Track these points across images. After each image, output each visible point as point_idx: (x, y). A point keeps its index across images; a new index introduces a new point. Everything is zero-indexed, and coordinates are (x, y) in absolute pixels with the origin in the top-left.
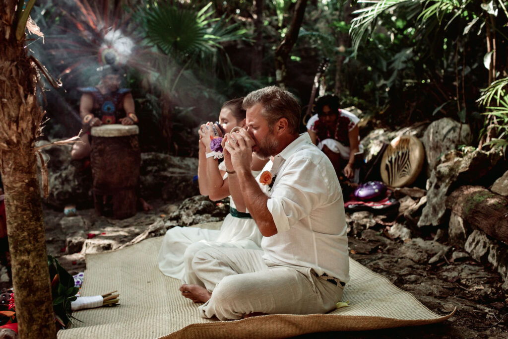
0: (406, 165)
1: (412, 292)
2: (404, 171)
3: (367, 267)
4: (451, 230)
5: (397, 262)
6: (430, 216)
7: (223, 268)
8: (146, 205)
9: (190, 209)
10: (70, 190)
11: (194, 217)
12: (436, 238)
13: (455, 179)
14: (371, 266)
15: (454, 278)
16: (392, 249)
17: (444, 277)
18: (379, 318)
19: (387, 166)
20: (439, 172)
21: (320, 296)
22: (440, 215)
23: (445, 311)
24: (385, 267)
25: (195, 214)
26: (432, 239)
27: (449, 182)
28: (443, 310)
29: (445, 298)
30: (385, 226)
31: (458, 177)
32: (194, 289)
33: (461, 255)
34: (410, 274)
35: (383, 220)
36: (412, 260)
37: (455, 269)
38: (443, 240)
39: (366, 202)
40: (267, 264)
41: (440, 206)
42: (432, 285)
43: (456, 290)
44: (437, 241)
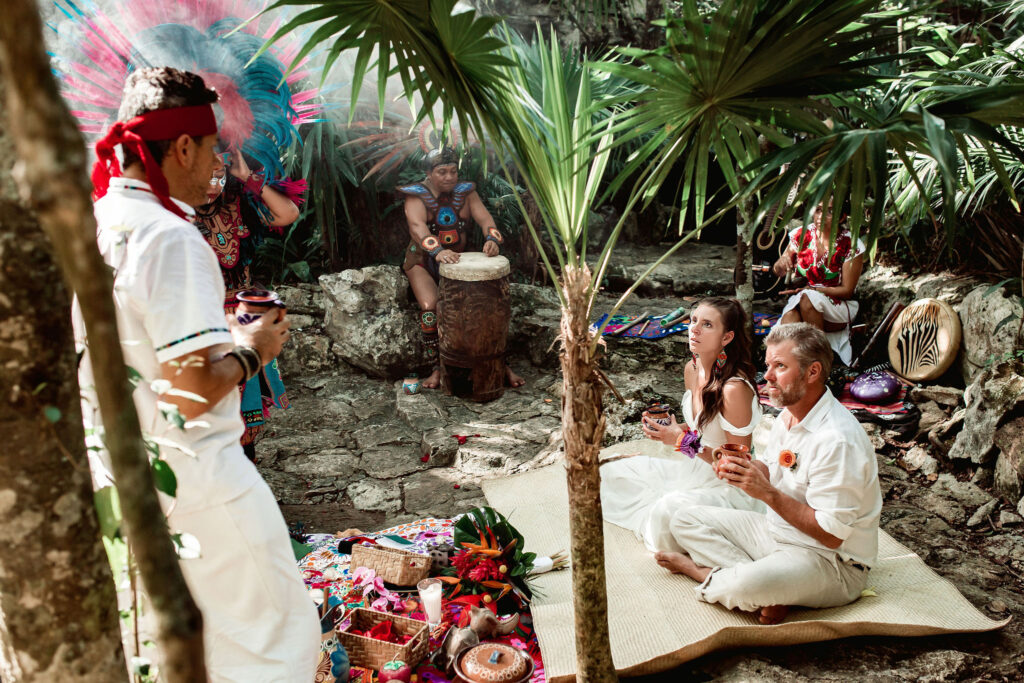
0: (931, 348)
1: (951, 577)
2: (926, 356)
3: (887, 531)
4: (999, 474)
5: (925, 523)
6: (968, 447)
7: (716, 537)
8: (514, 377)
9: (616, 413)
10: (398, 351)
11: (623, 426)
12: (975, 479)
13: (1010, 408)
14: (892, 529)
15: (1003, 557)
16: (915, 497)
17: (991, 554)
18: (926, 627)
19: (900, 342)
20: (988, 392)
21: (845, 585)
22: (984, 450)
23: (994, 610)
24: (912, 532)
25: (624, 422)
26: (969, 480)
27: (1001, 411)
28: (992, 609)
29: (993, 590)
30: (898, 449)
31: (1016, 406)
32: (675, 559)
33: (1012, 518)
34: (946, 547)
35: (895, 438)
36: (944, 519)
37: (1005, 544)
38: (987, 483)
39: (868, 405)
40: (775, 539)
41: (985, 437)
42: (975, 568)
43: (1007, 578)
44: (977, 483)
